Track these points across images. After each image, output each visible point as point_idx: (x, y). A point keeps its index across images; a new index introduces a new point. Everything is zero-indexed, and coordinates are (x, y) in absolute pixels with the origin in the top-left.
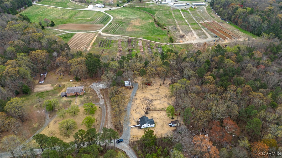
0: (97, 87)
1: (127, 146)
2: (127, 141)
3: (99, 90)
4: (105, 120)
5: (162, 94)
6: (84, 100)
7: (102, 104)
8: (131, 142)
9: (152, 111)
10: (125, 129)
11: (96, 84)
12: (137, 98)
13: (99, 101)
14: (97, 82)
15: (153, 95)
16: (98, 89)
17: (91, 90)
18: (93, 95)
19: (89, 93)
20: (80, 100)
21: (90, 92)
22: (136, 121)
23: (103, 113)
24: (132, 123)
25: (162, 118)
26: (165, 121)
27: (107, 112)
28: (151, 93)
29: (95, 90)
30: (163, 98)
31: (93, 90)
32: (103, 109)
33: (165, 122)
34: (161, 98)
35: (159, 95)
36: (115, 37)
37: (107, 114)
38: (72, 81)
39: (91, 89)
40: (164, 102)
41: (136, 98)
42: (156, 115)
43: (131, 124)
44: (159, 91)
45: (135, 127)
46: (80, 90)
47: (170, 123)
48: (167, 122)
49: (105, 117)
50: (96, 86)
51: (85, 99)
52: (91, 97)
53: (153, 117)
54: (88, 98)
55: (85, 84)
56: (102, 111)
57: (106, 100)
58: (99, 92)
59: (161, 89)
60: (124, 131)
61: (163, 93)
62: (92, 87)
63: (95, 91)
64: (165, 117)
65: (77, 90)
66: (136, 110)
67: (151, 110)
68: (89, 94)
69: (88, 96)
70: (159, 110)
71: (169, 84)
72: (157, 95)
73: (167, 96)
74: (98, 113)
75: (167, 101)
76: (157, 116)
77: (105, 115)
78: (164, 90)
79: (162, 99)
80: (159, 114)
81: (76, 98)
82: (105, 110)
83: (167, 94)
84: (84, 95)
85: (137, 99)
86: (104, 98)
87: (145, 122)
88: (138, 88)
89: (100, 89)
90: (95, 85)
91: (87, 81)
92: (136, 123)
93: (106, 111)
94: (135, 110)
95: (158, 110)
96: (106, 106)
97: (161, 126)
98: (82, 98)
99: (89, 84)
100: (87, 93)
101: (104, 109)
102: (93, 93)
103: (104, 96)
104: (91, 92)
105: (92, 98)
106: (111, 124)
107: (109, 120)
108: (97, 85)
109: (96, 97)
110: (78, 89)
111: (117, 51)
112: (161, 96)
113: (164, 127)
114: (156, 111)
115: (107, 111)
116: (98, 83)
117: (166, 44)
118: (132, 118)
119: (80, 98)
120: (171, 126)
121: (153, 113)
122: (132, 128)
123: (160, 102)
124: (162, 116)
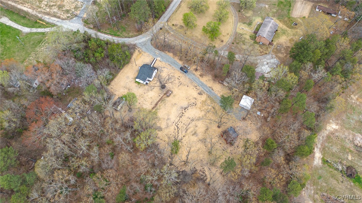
1: (135, 42)
2: (141, 46)
3: (254, 61)
5: (187, 137)
6: (243, 38)
7: (219, 52)
8: (136, 48)
9: (161, 96)
10: (157, 52)
11: (274, 63)
12: (202, 96)
14: (278, 66)
15: (193, 122)
16: (259, 61)
20: (246, 34)
21: (257, 50)
22: (160, 68)
24: (161, 63)
25: (142, 99)
29: (258, 57)
30: (176, 130)
31: (261, 55)
34: (178, 128)
35: (189, 131)
39: (263, 53)
40: (168, 127)
41: (203, 94)
43: (159, 61)
44: (194, 138)
45: (152, 62)
50: (268, 61)
52: (245, 47)
53: (152, 90)
54: (244, 43)
60: (156, 49)
62: (270, 56)
63: (256, 57)
64: (140, 103)
66: (179, 80)
67: (164, 95)
68: (254, 47)
69: (248, 44)
70: (156, 104)
71: (207, 173)
72: (190, 128)
75: (166, 131)
76: (150, 96)
79: (176, 128)
84: (253, 41)
85: (199, 94)
89: (257, 64)
90: (272, 61)
91: (287, 56)
92: (157, 66)
94: (179, 78)
95: (158, 105)
97: (131, 88)
98: (248, 37)
99: (281, 55)
108: (270, 64)
112: (184, 132)
114: (158, 100)
116: (275, 67)
118: (167, 67)
119: (249, 34)
121: (157, 95)
122: (154, 59)
123: (172, 120)
124: (144, 102)
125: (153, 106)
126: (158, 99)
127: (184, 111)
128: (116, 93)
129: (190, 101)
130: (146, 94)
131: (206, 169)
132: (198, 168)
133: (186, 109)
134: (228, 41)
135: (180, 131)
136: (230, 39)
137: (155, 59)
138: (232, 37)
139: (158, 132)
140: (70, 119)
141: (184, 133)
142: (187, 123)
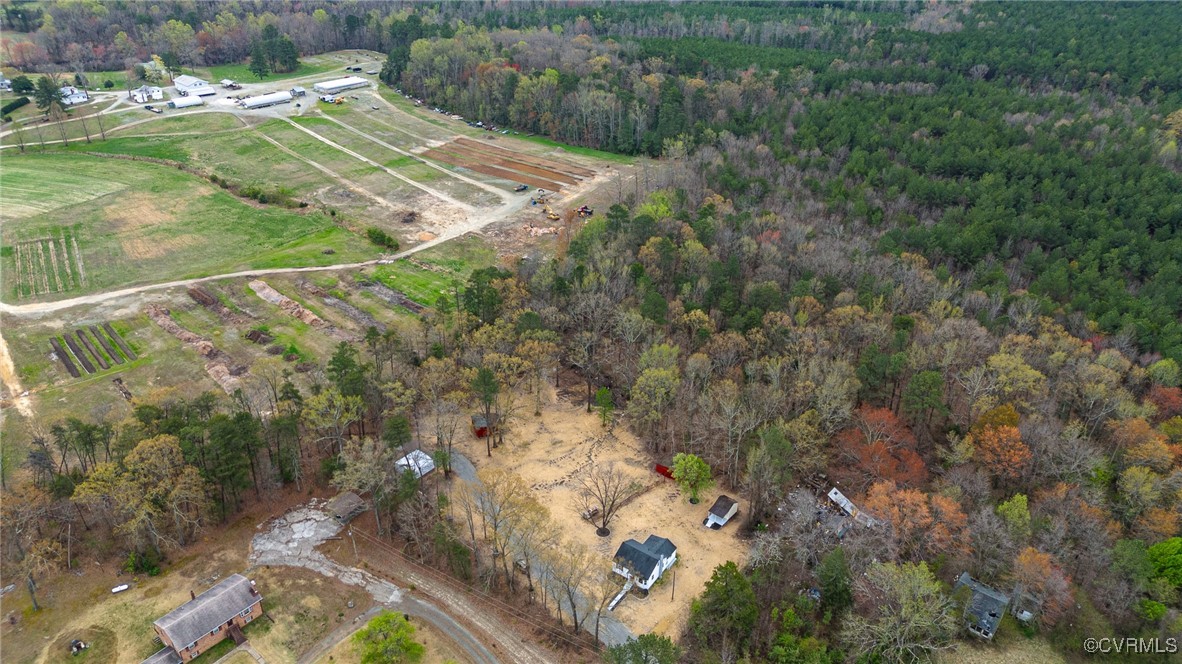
0: (291, 545)
3: (317, 555)
4: (484, 648)
5: (574, 442)
6: (293, 631)
7: (400, 601)
9: (614, 516)
11: (271, 538)
13: (368, 596)
14: (267, 528)
15: (552, 459)
16: (304, 554)
17: (280, 574)
18: (310, 589)
19: (282, 589)
20: (274, 642)
21: (282, 585)
23: (445, 630)
25: (663, 517)
26: (684, 519)
27: (459, 618)
28: (538, 457)
29: (299, 565)
30: (593, 454)
31: (287, 567)
32: (423, 615)
33: (688, 525)
34: (589, 457)
35: (569, 448)
36: (106, 304)
37: (469, 625)
38: (125, 587)
39: (277, 571)
40: (611, 463)
42: (640, 519)
44: (559, 437)
45: (623, 603)
46: (237, 598)
47: (707, 520)
48: (693, 520)
49: (476, 641)
50: (281, 547)
51: (297, 626)
52: (312, 602)
53: (635, 531)
54: (302, 615)
55: (215, 564)
56: (433, 628)
57: (399, 574)
58: (329, 563)
59: (555, 428)
61: (575, 436)
62: (262, 559)
63: (304, 569)
64: (670, 510)
65: (227, 605)
68: (284, 595)
69: (292, 607)
70: (629, 500)
71: (554, 397)
72: (563, 453)
73: (596, 439)
74: (430, 643)
75: (616, 456)
77: (461, 631)
78: (569, 425)
79: (593, 457)
80: (643, 511)
81: (242, 647)
82: (443, 613)
83: (591, 435)
84: (272, 612)
86: (379, 575)
87: (649, 558)
88: (473, 463)
89: (317, 548)
90: (270, 546)
91: (213, 549)
93: (450, 613)
96: (428, 596)
97: (690, 545)
98: (273, 631)
99: (232, 555)
100: (269, 596)
101: (430, 613)
102: (302, 582)
103: (366, 566)
104: (288, 583)
105: (323, 602)
106: (526, 647)
107: (505, 638)
108: (284, 539)
109: (333, 590)
110: (231, 599)
111: (197, 359)
112: (579, 449)
113: (705, 542)
114: (624, 507)
115: (455, 612)
116: (277, 531)
117: (377, 263)
119: (267, 638)
120: (716, 526)
121: (623, 519)
122: (616, 610)
124: (658, 510)
125: (639, 500)
126: (623, 510)
127: (567, 479)
128: (732, 541)
129: (545, 495)
130: (652, 525)
131: (555, 402)
132: (569, 405)
133: (559, 481)
134: (349, 633)
135: (587, 451)
136: (336, 638)
137: (613, 609)
138: (326, 646)
139: (635, 457)
140: (836, 493)
141: (579, 447)
142: (567, 460)
